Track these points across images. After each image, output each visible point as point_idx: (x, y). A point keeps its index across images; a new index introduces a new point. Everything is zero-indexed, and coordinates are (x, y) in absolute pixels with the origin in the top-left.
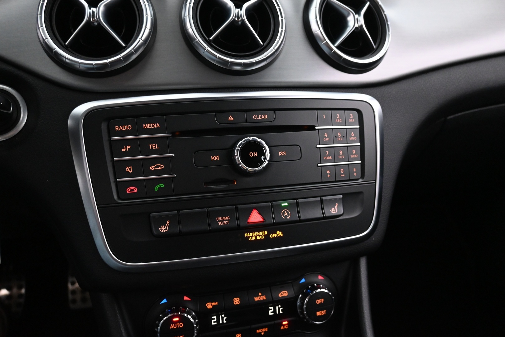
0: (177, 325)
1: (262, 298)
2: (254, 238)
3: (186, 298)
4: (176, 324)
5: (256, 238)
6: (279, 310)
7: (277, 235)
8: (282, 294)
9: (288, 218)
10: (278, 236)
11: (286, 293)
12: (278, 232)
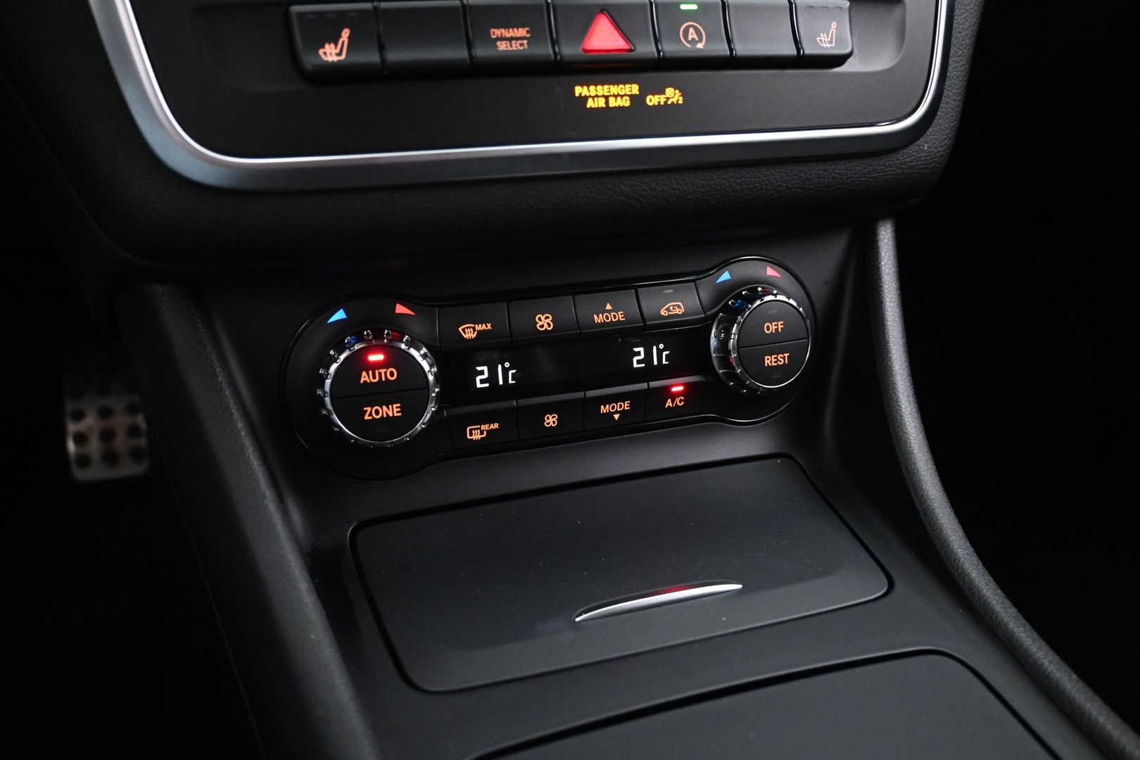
0: (380, 374)
1: (615, 317)
2: (601, 103)
3: (400, 309)
4: (377, 372)
5: (607, 103)
6: (660, 355)
7: (668, 99)
8: (668, 310)
9: (700, 46)
10: (669, 102)
11: (679, 307)
12: (670, 91)
